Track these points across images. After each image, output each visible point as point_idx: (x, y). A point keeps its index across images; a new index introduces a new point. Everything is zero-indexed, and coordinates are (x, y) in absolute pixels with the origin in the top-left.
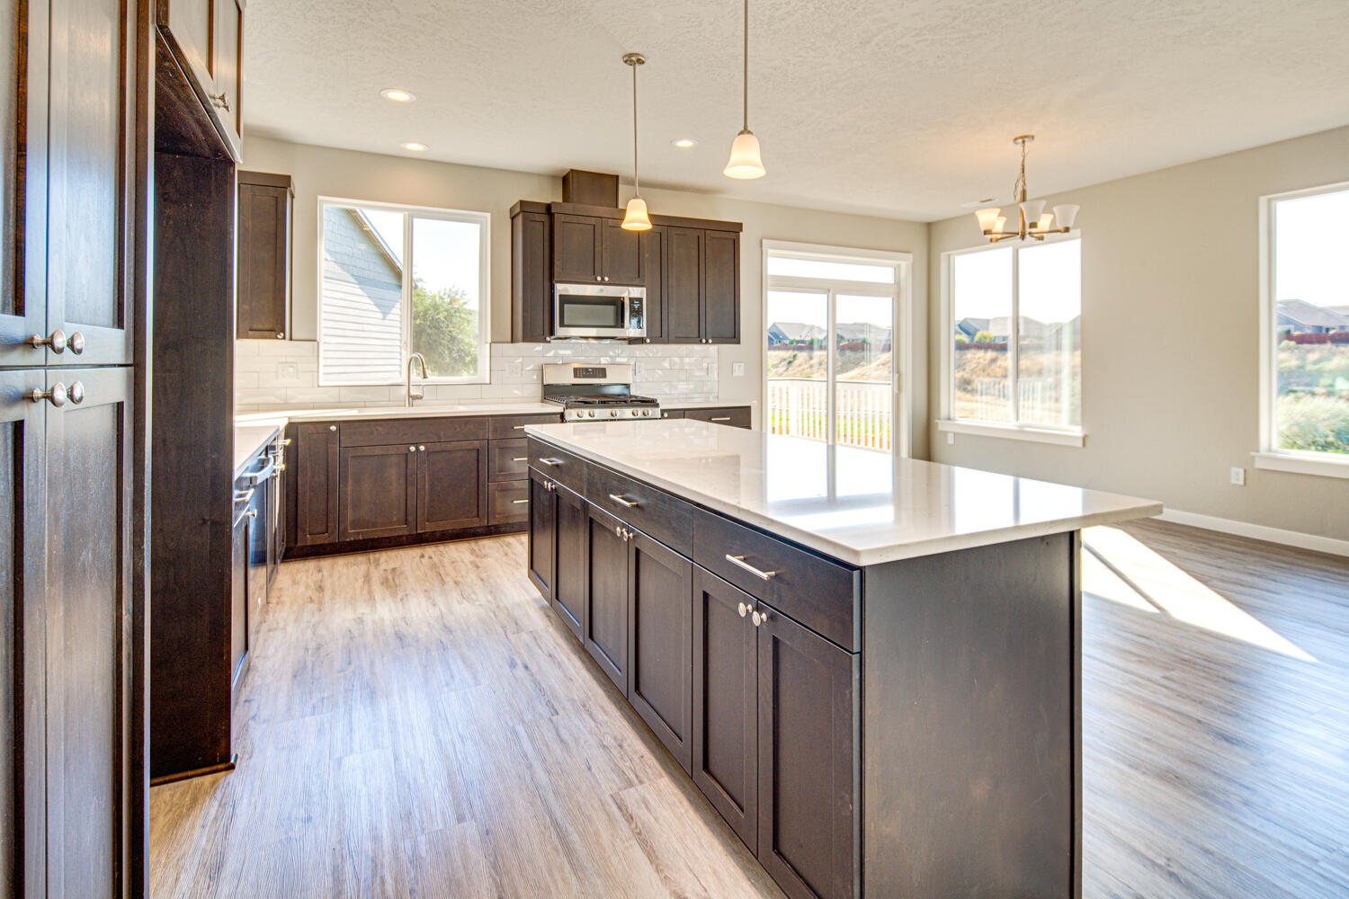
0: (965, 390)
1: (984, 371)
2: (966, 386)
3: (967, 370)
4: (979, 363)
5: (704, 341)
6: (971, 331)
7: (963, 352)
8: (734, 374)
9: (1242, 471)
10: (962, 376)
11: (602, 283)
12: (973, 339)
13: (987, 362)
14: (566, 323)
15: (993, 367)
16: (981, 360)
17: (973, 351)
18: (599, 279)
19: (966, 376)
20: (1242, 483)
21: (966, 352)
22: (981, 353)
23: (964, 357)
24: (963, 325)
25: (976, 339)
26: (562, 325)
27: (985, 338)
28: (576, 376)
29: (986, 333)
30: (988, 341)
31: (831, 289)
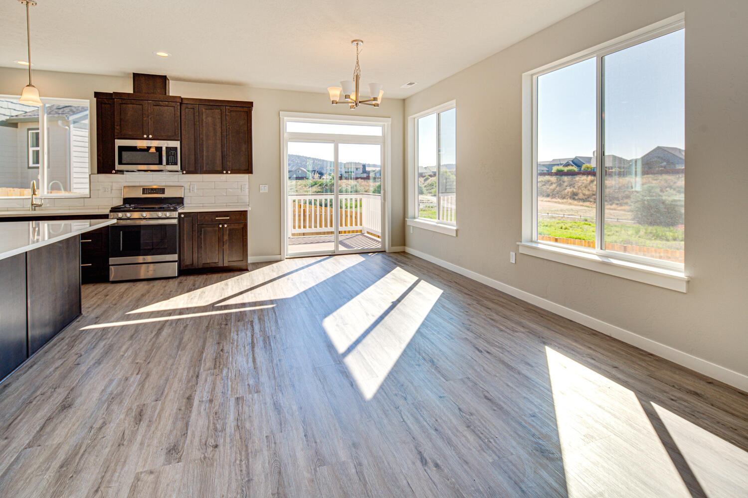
0: (574, 199)
1: (586, 188)
2: (575, 197)
3: (576, 187)
4: (583, 183)
5: (225, 172)
6: (579, 164)
7: (573, 177)
8: (261, 192)
9: (514, 254)
10: (573, 191)
11: (148, 139)
12: (581, 169)
13: (588, 182)
14: (124, 162)
15: (591, 185)
16: (585, 181)
17: (580, 176)
18: (145, 136)
19: (575, 190)
20: (514, 262)
21: (575, 176)
22: (584, 177)
23: (574, 179)
24: (575, 161)
25: (582, 169)
26: (120, 163)
27: (588, 168)
28: (143, 193)
29: (588, 165)
30: (589, 170)
31: (336, 140)
